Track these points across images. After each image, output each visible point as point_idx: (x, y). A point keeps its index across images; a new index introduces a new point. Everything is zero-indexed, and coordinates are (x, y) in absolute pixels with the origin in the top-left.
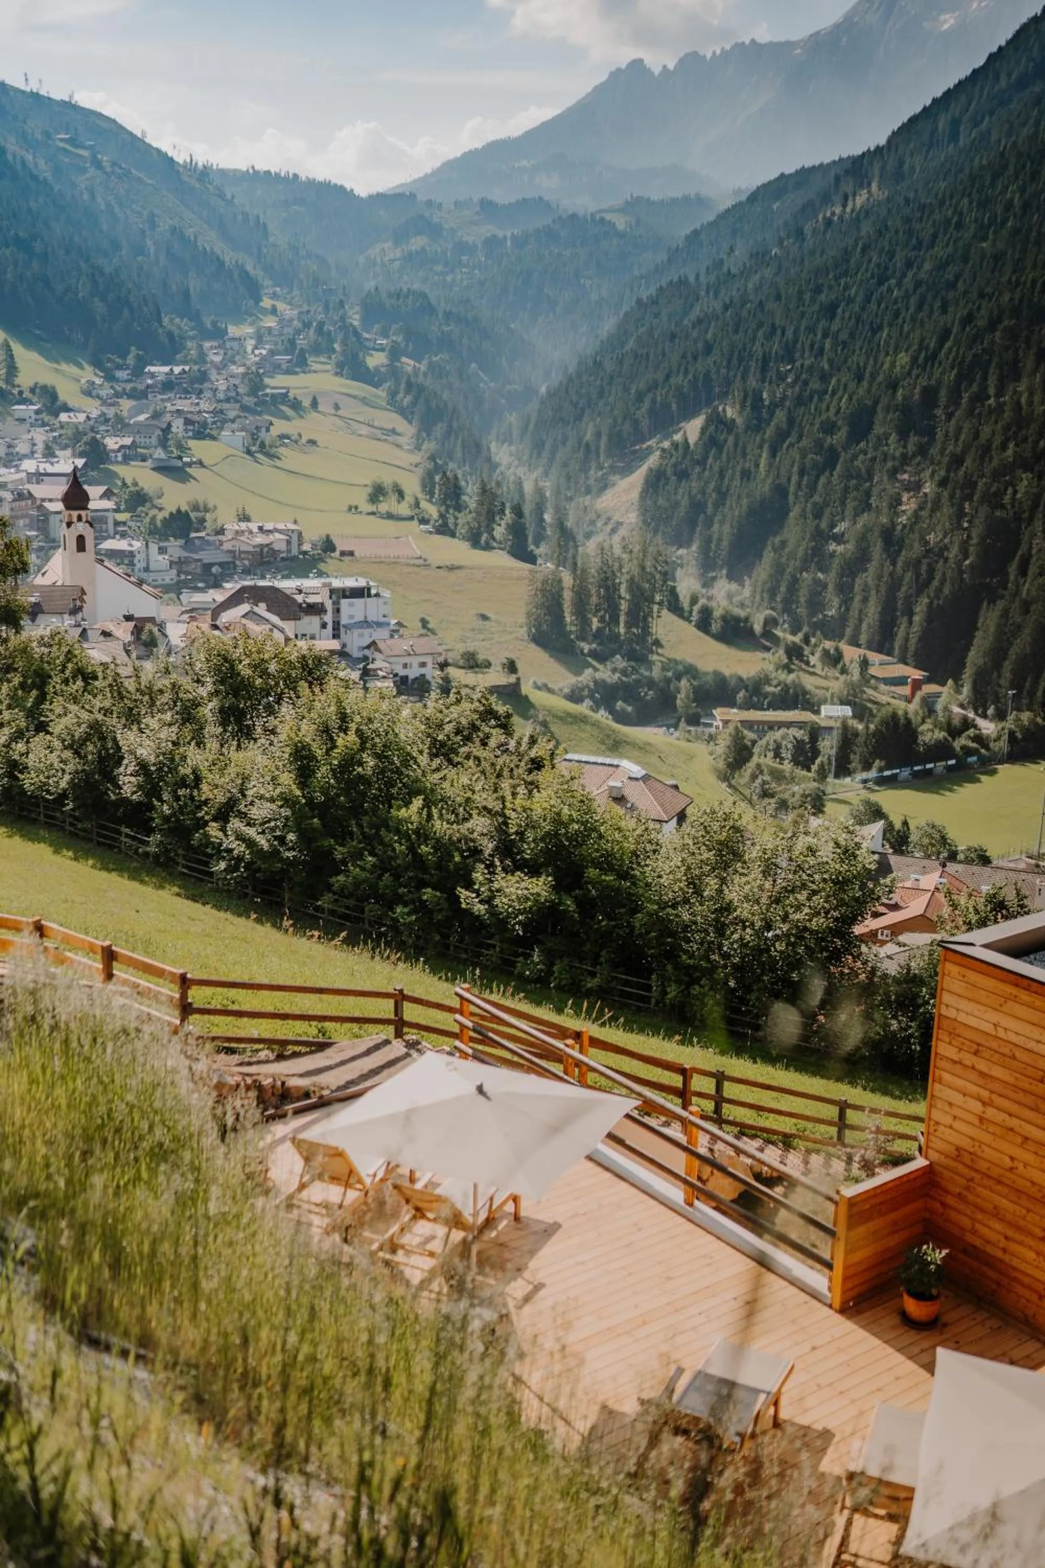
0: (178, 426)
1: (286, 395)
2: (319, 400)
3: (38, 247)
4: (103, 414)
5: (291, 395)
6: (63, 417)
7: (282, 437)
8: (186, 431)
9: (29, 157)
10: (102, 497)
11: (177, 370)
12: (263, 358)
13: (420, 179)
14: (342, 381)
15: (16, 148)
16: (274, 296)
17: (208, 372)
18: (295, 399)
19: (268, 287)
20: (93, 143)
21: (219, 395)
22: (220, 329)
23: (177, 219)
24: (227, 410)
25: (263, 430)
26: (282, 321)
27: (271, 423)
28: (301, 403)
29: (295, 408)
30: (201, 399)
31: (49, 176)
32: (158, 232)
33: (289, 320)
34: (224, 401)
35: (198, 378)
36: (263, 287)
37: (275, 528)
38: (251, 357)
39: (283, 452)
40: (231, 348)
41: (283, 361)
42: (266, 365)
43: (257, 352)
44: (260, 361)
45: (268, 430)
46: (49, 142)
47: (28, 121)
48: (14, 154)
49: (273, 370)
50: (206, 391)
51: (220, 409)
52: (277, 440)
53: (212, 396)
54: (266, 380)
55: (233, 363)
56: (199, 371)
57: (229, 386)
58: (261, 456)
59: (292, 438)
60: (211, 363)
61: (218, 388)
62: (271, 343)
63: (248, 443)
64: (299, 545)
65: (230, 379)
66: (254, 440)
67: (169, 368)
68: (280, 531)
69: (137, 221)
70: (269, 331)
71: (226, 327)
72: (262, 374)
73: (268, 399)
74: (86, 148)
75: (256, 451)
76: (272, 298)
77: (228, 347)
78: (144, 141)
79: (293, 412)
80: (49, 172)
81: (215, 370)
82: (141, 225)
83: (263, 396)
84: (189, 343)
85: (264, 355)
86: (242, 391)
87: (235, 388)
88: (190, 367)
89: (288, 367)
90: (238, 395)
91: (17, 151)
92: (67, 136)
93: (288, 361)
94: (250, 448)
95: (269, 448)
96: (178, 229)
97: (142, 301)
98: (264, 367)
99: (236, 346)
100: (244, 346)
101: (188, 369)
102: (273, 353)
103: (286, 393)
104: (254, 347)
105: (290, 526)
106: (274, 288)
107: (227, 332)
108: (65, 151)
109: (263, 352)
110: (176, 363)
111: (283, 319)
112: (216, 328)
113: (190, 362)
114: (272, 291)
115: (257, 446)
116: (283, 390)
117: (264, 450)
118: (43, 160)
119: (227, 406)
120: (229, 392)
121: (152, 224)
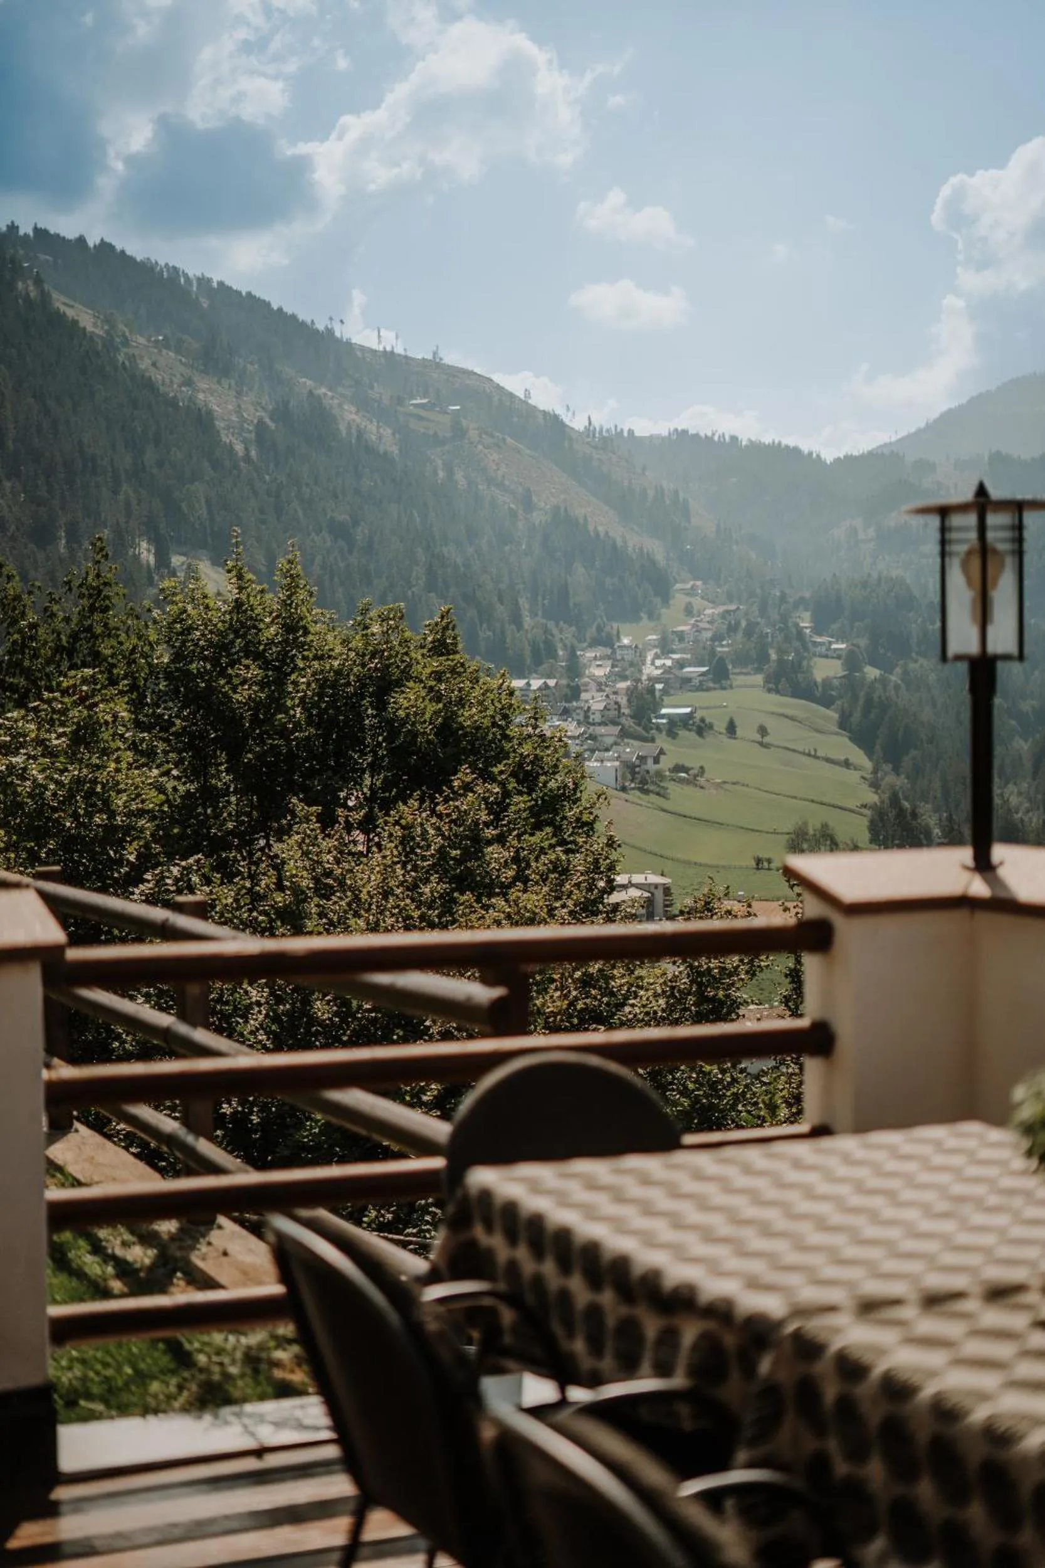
1: (691, 716)
2: (737, 722)
3: (360, 534)
5: (698, 715)
7: (678, 768)
9: (372, 427)
11: (536, 684)
12: (667, 670)
13: (909, 437)
14: (774, 697)
15: (353, 416)
16: (691, 592)
17: (582, 688)
18: (703, 720)
19: (684, 581)
20: (458, 407)
21: (592, 717)
22: (609, 636)
23: (562, 497)
24: (602, 736)
25: (650, 761)
26: (699, 624)
27: (662, 752)
28: (711, 727)
29: (700, 732)
30: (566, 720)
31: (395, 450)
32: (535, 514)
33: (708, 622)
34: (600, 724)
35: (566, 695)
36: (676, 582)
37: (630, 882)
38: (650, 670)
39: (673, 788)
40: (623, 659)
41: (695, 675)
42: (669, 679)
43: (658, 663)
44: (662, 674)
45: (656, 761)
46: (399, 409)
47: (375, 384)
48: (349, 423)
49: (678, 685)
50: (575, 711)
51: (591, 735)
52: (667, 773)
53: (581, 717)
54: (665, 698)
55: (624, 678)
56: (568, 686)
57: (609, 704)
58: (637, 793)
59: (691, 772)
60: (589, 677)
61: (592, 708)
62: (683, 651)
63: (624, 778)
64: (667, 906)
65: (611, 697)
66: (633, 773)
67: (526, 681)
68: (638, 886)
69: (508, 501)
70: (681, 636)
71: (618, 632)
72: (660, 690)
73: (664, 721)
74: (448, 413)
75: (633, 789)
76: (688, 594)
77: (619, 657)
78: (527, 403)
79: (697, 737)
80: (396, 444)
81: (593, 685)
82: (512, 506)
83: (656, 718)
84: (561, 653)
85: (670, 667)
86: (626, 711)
87: (616, 707)
88: (555, 681)
89: (700, 682)
90: (619, 717)
91: (354, 421)
92: (425, 401)
93: (703, 674)
94: (627, 784)
95: (652, 782)
96: (562, 510)
97: (496, 599)
98: (666, 682)
99: (629, 656)
100: (640, 656)
101: (552, 683)
102: (681, 664)
103: (692, 713)
104: (657, 657)
105: (654, 879)
106: (692, 583)
107: (619, 639)
108: (420, 418)
109: (669, 663)
110: (535, 675)
111: (701, 621)
112: (603, 634)
113: (557, 675)
114: (689, 586)
115: (637, 781)
116: (688, 710)
117: (646, 787)
118: (389, 431)
119: (603, 730)
120: (607, 713)
121: (528, 504)
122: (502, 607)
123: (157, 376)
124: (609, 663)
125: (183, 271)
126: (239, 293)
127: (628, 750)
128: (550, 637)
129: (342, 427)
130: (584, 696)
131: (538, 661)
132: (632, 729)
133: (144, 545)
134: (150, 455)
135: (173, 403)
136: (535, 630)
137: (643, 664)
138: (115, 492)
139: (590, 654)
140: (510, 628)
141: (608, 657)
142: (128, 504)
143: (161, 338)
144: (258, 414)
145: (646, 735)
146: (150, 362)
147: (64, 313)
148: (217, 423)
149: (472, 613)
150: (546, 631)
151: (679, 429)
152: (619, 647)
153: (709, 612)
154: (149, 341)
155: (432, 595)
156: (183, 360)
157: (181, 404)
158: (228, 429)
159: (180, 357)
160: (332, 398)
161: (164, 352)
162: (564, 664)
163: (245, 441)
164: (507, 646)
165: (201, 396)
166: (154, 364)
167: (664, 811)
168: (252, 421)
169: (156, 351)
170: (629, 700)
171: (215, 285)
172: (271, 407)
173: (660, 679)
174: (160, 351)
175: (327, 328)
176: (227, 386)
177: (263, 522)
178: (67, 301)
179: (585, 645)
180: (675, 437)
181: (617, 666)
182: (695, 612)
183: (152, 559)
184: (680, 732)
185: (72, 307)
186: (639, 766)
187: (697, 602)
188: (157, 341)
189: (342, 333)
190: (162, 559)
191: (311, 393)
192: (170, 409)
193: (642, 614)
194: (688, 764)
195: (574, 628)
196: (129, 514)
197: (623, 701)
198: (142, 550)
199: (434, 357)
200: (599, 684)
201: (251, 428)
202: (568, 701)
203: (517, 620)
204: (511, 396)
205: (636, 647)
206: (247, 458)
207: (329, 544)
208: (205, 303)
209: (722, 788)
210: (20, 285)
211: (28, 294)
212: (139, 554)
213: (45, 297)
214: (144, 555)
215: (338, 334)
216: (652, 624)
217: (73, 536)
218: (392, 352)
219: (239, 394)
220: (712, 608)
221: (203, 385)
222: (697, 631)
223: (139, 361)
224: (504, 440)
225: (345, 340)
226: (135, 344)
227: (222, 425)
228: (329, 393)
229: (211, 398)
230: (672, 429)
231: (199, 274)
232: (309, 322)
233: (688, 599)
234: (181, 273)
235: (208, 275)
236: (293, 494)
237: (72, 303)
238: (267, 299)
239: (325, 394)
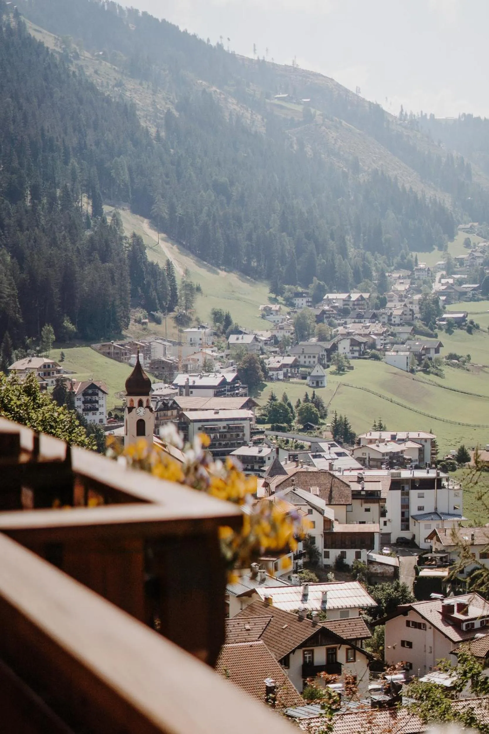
0: (344, 347)
1: (463, 319)
3: (235, 191)
4: (274, 337)
5: (468, 319)
6: (233, 339)
7: (452, 357)
8: (352, 351)
9: (248, 114)
10: (243, 407)
11: (355, 296)
12: (450, 286)
15: (235, 107)
16: (470, 231)
17: (388, 299)
18: (472, 322)
19: (465, 223)
20: (309, 100)
21: (393, 320)
22: (410, 262)
23: (380, 163)
24: (400, 333)
25: (432, 351)
26: (474, 253)
27: (441, 345)
28: (477, 327)
29: (470, 331)
30: (374, 322)
31: (263, 130)
32: (361, 175)
33: (481, 252)
34: (398, 325)
35: (376, 304)
36: (460, 223)
37: (408, 437)
38: (437, 287)
39: (446, 370)
40: (419, 278)
41: (469, 290)
42: (450, 292)
43: (443, 281)
44: (446, 289)
45: (437, 351)
46: (268, 101)
47: (251, 84)
48: (231, 112)
49: (457, 297)
50: (381, 315)
51: (392, 332)
52: (444, 360)
53: (386, 320)
54: (446, 306)
55: (419, 291)
56: (378, 298)
57: (406, 311)
58: (421, 374)
59: (460, 359)
60: (393, 291)
61: (394, 313)
62: (461, 273)
63: (413, 364)
64: (432, 454)
65: (408, 305)
66: (420, 360)
67: (347, 295)
68: (413, 440)
69: (342, 166)
70: (461, 262)
71: (416, 259)
72: (443, 301)
73: (445, 323)
74: (301, 104)
75: (420, 371)
76: (467, 232)
77: (416, 277)
78: (358, 97)
79: (467, 334)
80: (264, 126)
81: (396, 298)
82: (345, 169)
83: (440, 320)
84: (374, 274)
85: (451, 284)
86: (418, 315)
87: (411, 313)
88: (369, 294)
89: (473, 294)
90: (413, 320)
91: (235, 109)
92: (285, 95)
93: (474, 289)
94: (414, 368)
95: (433, 366)
96: (380, 173)
97: (329, 236)
98: (448, 295)
99: (424, 276)
100: (432, 276)
101: (366, 296)
102: (460, 282)
103: (464, 317)
104: (443, 277)
105: (423, 435)
106: (470, 224)
107: (417, 264)
108: (281, 107)
109: (451, 281)
110: (355, 290)
111: (475, 251)
112: (406, 261)
113: (370, 289)
114: (468, 226)
115: (422, 366)
116: (461, 315)
117: (428, 370)
118: (260, 117)
119: (400, 329)
120: (404, 316)
121: (356, 168)
122: (333, 242)
123: (97, 80)
124: (408, 281)
125: (119, 5)
126: (157, 20)
127: (417, 343)
128: (367, 263)
129: (227, 114)
130: (389, 305)
131: (358, 280)
132: (421, 329)
133: (85, 199)
134: (91, 137)
135: (108, 100)
136: (357, 258)
137: (433, 282)
138: (66, 163)
139: (395, 275)
140: (338, 257)
141: (409, 277)
142: (73, 172)
143: (101, 53)
144: (167, 106)
145: (432, 332)
146: (93, 70)
147: (34, 37)
148: (138, 113)
149: (312, 247)
150: (364, 259)
151: (466, 114)
152: (417, 269)
153: (482, 244)
154: (93, 55)
155: (284, 234)
156: (116, 68)
157: (113, 100)
158: (146, 117)
159: (114, 67)
160: (220, 94)
161: (104, 63)
162: (376, 282)
163: (157, 126)
164: (336, 270)
165: (128, 94)
166: (96, 72)
167: (440, 386)
168: (163, 111)
169: (97, 62)
170: (420, 308)
171: (140, 14)
172: (176, 101)
173: (443, 292)
174: (101, 62)
175: (218, 44)
176: (146, 87)
177: (168, 183)
178: (37, 28)
179: (393, 268)
180: (463, 119)
181: (414, 283)
182: (472, 245)
183: (90, 210)
184: (454, 330)
185: (41, 32)
186: (424, 355)
187: (474, 238)
188: (98, 55)
189: (228, 47)
190: (97, 210)
191: (204, 91)
192: (105, 105)
193: (434, 246)
194: (459, 354)
195: (384, 257)
196: (74, 179)
197: (416, 308)
198: (83, 204)
199: (293, 64)
200: (401, 296)
201: (162, 116)
202: (377, 308)
203: (343, 252)
204: (347, 91)
205: (429, 269)
206: (158, 138)
207: (213, 198)
208: (132, 27)
209: (482, 370)
210: (4, 17)
211: (9, 25)
212: (82, 207)
213: (21, 26)
214: (85, 207)
215: (225, 48)
216: (442, 253)
217: (36, 196)
218: (263, 61)
219: (155, 92)
220: (485, 242)
221: (130, 86)
222: (473, 258)
223: (85, 70)
224: (341, 123)
225: (230, 52)
226: (83, 58)
227: (142, 114)
228: (218, 90)
229: (135, 95)
230: (461, 114)
231: (129, 6)
232: (206, 41)
233: (467, 235)
234: (117, 6)
235: (135, 7)
236: (189, 164)
237: (41, 29)
238: (176, 25)
239: (215, 91)
